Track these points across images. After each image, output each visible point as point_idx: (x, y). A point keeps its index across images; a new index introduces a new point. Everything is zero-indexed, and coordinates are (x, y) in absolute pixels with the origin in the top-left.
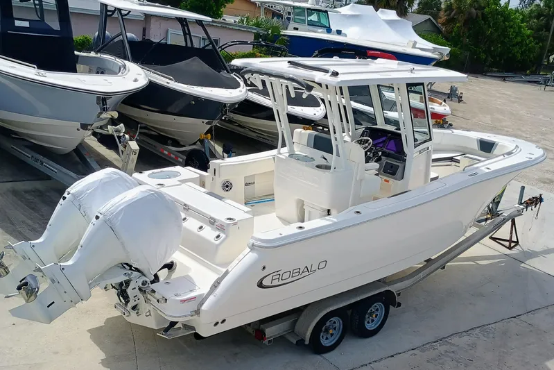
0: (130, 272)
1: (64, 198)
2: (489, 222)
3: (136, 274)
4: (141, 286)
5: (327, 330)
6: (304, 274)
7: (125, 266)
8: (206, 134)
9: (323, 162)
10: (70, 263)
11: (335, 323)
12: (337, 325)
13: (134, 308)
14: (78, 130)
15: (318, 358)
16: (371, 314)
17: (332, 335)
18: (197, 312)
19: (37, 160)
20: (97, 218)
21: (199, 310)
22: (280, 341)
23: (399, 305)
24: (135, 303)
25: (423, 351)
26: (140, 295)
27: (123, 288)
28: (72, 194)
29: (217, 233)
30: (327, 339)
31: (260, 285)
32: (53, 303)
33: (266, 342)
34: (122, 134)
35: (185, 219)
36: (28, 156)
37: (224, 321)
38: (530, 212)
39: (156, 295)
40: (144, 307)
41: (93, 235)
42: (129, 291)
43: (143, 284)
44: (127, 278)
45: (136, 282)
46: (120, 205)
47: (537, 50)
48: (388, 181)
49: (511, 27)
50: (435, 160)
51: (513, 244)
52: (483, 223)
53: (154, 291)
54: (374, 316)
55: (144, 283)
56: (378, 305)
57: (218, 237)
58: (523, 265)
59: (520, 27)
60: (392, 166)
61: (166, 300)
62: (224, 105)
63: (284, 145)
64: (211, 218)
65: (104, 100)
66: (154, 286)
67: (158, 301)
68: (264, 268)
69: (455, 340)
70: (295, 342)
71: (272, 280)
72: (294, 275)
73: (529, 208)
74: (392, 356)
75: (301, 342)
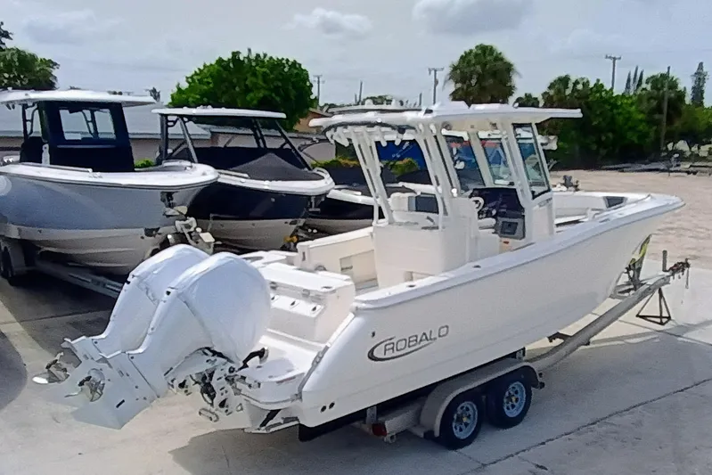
0: (213, 359)
1: (129, 283)
2: (632, 292)
3: (220, 360)
4: (228, 374)
5: (460, 419)
6: (422, 344)
7: (207, 351)
8: (292, 236)
9: (429, 224)
10: (140, 350)
11: (468, 409)
12: (471, 412)
13: (222, 404)
14: (142, 238)
15: (453, 454)
16: (509, 398)
17: (466, 425)
18: (299, 396)
19: (98, 283)
20: (168, 293)
21: (300, 393)
22: (404, 435)
23: (542, 385)
24: (223, 398)
25: (579, 434)
26: (228, 387)
27: (207, 381)
28: (138, 276)
29: (313, 306)
30: (461, 430)
31: (372, 357)
32: (123, 401)
33: (387, 438)
34: (192, 229)
35: (273, 299)
36: (88, 281)
37: (332, 405)
38: (677, 280)
39: (247, 380)
40: (234, 401)
41: (164, 316)
42: (214, 383)
43: (230, 371)
44: (209, 366)
45: (222, 369)
46: (193, 277)
47: (652, 134)
48: (507, 243)
49: (620, 114)
50: (558, 225)
51: (664, 320)
52: (626, 294)
53: (243, 378)
54: (514, 399)
55: (232, 370)
56: (517, 385)
57: (314, 309)
58: (680, 339)
59: (629, 112)
60: (510, 224)
61: (259, 384)
62: (309, 197)
63: (381, 216)
64: (304, 290)
65: (169, 195)
66: (243, 372)
67: (250, 386)
68: (374, 334)
69: (616, 419)
70: (422, 435)
71: (385, 350)
72: (411, 344)
73: (676, 275)
74: (543, 443)
75: (429, 435)
